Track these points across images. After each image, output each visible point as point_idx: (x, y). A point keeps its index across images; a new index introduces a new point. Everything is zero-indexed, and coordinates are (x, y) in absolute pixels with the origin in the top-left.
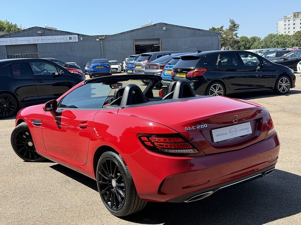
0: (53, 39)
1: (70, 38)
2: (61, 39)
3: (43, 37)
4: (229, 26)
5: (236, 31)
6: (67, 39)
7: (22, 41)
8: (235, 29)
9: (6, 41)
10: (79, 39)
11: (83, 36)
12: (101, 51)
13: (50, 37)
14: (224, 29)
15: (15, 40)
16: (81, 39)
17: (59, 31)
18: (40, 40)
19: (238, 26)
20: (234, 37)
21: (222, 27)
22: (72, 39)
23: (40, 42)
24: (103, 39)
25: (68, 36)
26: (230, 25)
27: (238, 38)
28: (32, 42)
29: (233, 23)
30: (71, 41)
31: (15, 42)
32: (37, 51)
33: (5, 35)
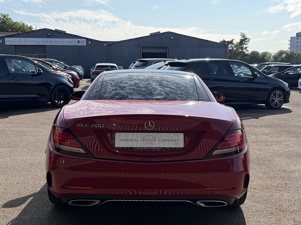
0: (61, 42)
1: (78, 41)
2: (69, 42)
3: (52, 39)
4: (239, 40)
5: (246, 45)
6: (75, 43)
7: (30, 41)
8: (246, 43)
9: (15, 41)
10: (87, 43)
11: (91, 40)
12: (108, 57)
13: (59, 40)
14: (234, 42)
15: (24, 40)
16: (90, 43)
17: (68, 34)
18: (49, 42)
19: (249, 40)
20: (244, 50)
21: (233, 40)
22: (80, 43)
23: (49, 44)
24: (111, 45)
25: (77, 40)
26: (241, 39)
27: (249, 53)
28: (41, 43)
29: (244, 37)
30: (79, 44)
31: (23, 42)
32: (45, 53)
33: (15, 35)
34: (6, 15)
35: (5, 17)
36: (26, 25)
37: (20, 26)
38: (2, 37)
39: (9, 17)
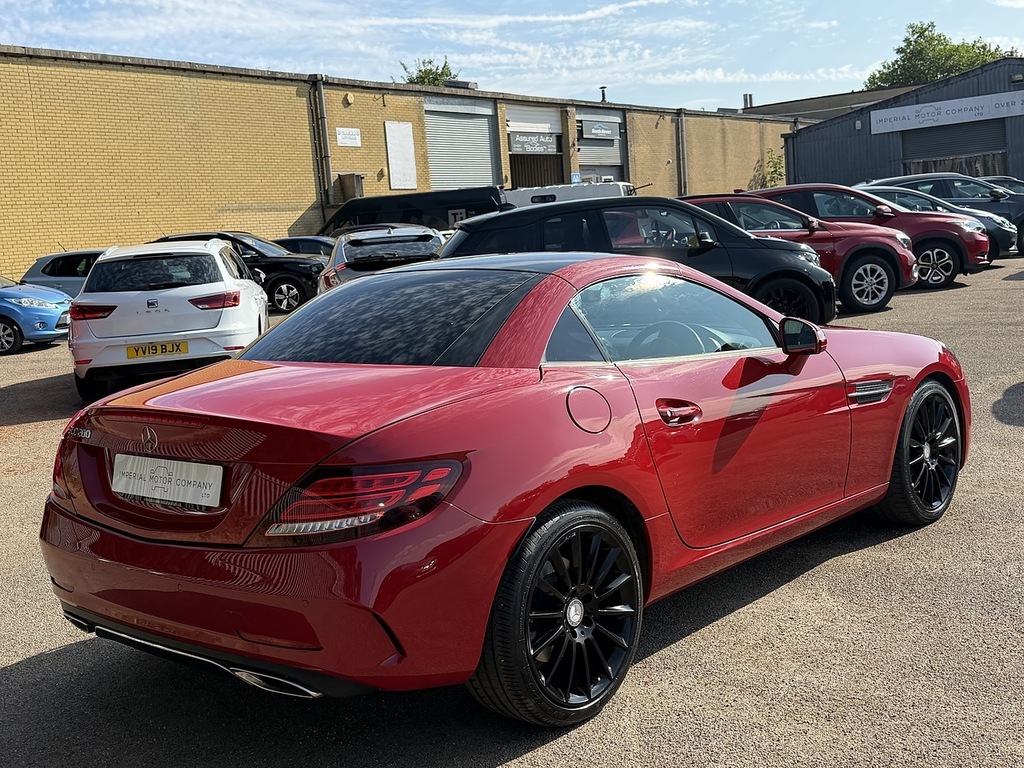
7: (954, 112)
9: (904, 118)
18: (1018, 104)
23: (1016, 111)
31: (930, 117)
32: (1004, 144)
33: (902, 98)
34: (925, 26)
35: (921, 34)
36: (993, 50)
37: (972, 57)
38: (862, 109)
39: (937, 32)
